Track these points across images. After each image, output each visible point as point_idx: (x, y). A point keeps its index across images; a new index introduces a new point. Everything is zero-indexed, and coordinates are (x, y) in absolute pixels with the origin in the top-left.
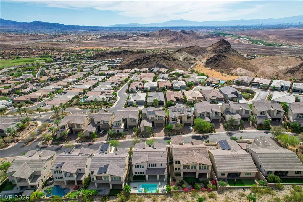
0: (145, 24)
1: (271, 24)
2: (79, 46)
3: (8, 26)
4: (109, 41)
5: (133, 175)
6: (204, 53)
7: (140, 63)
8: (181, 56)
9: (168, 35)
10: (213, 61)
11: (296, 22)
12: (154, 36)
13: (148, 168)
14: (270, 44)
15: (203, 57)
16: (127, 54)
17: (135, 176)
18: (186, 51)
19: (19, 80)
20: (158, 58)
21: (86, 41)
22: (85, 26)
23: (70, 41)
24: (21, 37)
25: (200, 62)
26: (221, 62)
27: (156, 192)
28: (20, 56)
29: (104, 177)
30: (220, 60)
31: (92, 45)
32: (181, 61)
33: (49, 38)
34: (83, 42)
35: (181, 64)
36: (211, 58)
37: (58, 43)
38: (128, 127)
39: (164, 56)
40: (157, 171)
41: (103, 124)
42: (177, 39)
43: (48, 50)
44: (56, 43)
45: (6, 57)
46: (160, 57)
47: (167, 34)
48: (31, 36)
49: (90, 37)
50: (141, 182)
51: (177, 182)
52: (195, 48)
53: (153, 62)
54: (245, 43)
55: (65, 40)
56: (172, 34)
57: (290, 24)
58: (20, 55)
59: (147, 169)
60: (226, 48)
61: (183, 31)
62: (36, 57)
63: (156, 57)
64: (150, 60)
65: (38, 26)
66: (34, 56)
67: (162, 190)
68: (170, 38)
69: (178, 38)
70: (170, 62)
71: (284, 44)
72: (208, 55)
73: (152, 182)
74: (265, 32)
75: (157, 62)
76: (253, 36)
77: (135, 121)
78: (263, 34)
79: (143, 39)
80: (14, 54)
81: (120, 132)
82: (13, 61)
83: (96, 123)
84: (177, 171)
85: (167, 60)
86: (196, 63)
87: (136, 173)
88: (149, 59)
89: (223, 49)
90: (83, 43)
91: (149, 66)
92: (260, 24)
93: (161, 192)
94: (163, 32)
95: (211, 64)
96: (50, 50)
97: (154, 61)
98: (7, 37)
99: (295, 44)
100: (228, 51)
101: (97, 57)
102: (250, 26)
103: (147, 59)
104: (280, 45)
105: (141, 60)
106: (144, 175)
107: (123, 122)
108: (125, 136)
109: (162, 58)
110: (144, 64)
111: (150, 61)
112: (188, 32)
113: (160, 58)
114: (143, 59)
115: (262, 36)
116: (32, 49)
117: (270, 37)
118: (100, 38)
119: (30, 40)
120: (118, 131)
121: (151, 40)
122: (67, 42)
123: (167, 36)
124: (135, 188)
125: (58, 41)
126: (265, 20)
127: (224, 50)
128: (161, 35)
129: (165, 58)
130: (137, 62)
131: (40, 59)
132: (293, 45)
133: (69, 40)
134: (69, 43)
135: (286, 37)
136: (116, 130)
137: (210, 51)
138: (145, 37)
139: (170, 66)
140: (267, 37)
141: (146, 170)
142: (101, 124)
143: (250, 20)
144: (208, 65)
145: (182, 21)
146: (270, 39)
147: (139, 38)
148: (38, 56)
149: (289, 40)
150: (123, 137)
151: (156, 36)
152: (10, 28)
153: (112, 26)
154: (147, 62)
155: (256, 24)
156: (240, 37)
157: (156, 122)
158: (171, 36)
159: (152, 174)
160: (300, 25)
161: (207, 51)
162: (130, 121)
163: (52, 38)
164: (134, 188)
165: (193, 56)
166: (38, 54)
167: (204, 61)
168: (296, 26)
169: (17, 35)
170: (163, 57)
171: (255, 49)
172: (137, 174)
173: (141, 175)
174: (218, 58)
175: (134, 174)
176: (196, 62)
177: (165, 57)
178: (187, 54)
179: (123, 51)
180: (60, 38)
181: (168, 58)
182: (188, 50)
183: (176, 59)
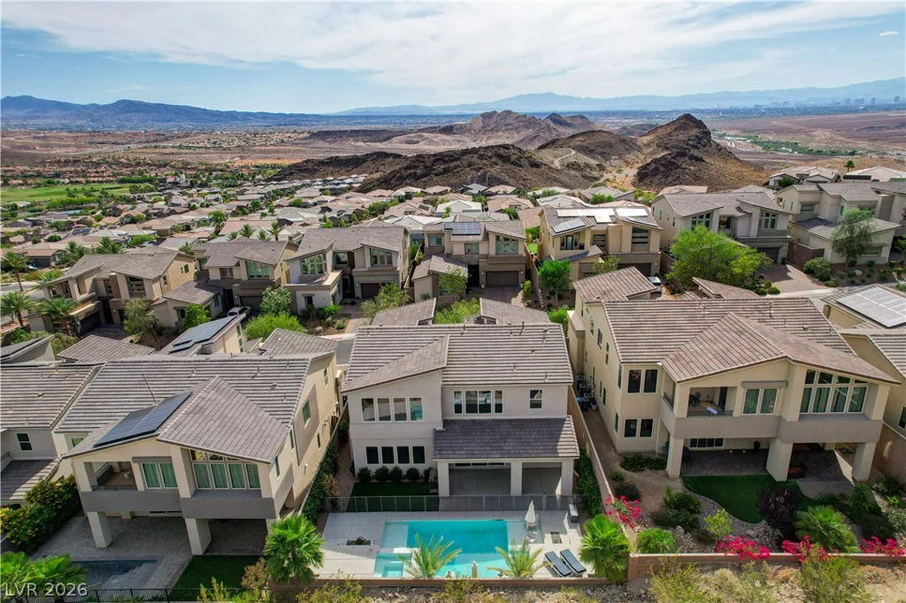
0: (441, 108)
1: (812, 103)
2: (242, 158)
3: (45, 115)
4: (333, 145)
5: (352, 470)
6: (627, 150)
7: (425, 171)
8: (556, 157)
9: (511, 127)
10: (662, 169)
11: (887, 98)
12: (469, 130)
13: (446, 423)
14: (818, 151)
15: (628, 163)
16: (383, 162)
17: (364, 472)
18: (572, 144)
19: (25, 225)
20: (481, 157)
21: (266, 146)
22: (268, 114)
23: (217, 147)
24: (75, 138)
25: (617, 175)
26: (687, 174)
27: (506, 567)
28: (56, 180)
29: (147, 464)
30: (683, 166)
31: (280, 155)
32: (557, 170)
33: (156, 141)
34: (257, 148)
35: (557, 177)
36: (655, 161)
37: (181, 151)
38: (358, 293)
39: (502, 151)
40: (504, 439)
41: (245, 277)
42: (535, 137)
43: (146, 167)
44: (175, 150)
45: (15, 182)
46: (489, 155)
47: (508, 125)
48: (105, 135)
49: (277, 137)
50: (403, 508)
51: (653, 503)
52: (598, 139)
53: (468, 169)
54: (744, 150)
55: (200, 145)
56: (522, 124)
57: (868, 101)
58: (57, 175)
59: (440, 428)
60: (697, 136)
61: (555, 117)
62: (107, 182)
63: (476, 156)
64: (458, 163)
65: (129, 114)
66: (100, 179)
67: (549, 557)
68: (516, 135)
69: (541, 134)
70: (522, 172)
71: (864, 149)
72: (642, 157)
73: (474, 507)
74: (800, 123)
75: (481, 168)
76: (765, 131)
77: (390, 262)
78: (791, 126)
79: (436, 140)
80: (39, 175)
81: (317, 303)
82: (34, 192)
83: (215, 275)
84: (637, 444)
85: (512, 163)
86: (604, 178)
87: (372, 454)
88: (452, 161)
89: (689, 140)
90: (254, 151)
91: (454, 181)
92: (780, 102)
93: (542, 574)
94: (494, 119)
95: (656, 179)
96: (155, 167)
97: (469, 166)
98: (35, 138)
99: (897, 149)
100: (704, 146)
101: (291, 174)
102: (751, 110)
103: (445, 162)
104: (849, 151)
105: (428, 164)
106: (421, 468)
107: (335, 269)
108: (339, 322)
109: (494, 159)
110: (436, 175)
111: (457, 167)
112: (569, 121)
113: (490, 157)
114: (435, 161)
115: (790, 132)
116: (98, 164)
117: (816, 133)
118: (305, 138)
119: (100, 146)
120: (309, 300)
121: (459, 141)
122: (209, 148)
123: (506, 130)
124: (360, 542)
125: (180, 147)
126: (791, 92)
127: (691, 143)
128: (490, 128)
129: (506, 159)
130: (412, 171)
131: (118, 186)
132: (891, 152)
133: (215, 143)
134: (212, 151)
135: (865, 132)
136: (299, 294)
137: (648, 145)
138: (441, 133)
139: (523, 182)
140: (807, 133)
141: (437, 433)
142: (238, 281)
143: (747, 92)
144: (647, 181)
145: (549, 96)
146: (817, 138)
147: (422, 136)
148: (111, 179)
149: (875, 140)
150: (329, 325)
151: (474, 130)
152: (49, 121)
153: (344, 112)
154: (446, 171)
155: (766, 103)
156: (725, 135)
157: (484, 266)
158: (517, 129)
159: (473, 455)
160: (899, 105)
161: (640, 147)
162: (368, 265)
163: (167, 140)
164: (349, 543)
165: (593, 158)
166: (114, 175)
167: (632, 172)
168: (888, 108)
169: (64, 134)
170: (500, 156)
171: (776, 163)
172: (381, 464)
173: (404, 468)
174: (680, 161)
175: (360, 461)
176: (605, 175)
177: (504, 154)
178: (573, 152)
179: (372, 155)
180: (189, 138)
181: (513, 158)
182: (578, 141)
183: (542, 164)
